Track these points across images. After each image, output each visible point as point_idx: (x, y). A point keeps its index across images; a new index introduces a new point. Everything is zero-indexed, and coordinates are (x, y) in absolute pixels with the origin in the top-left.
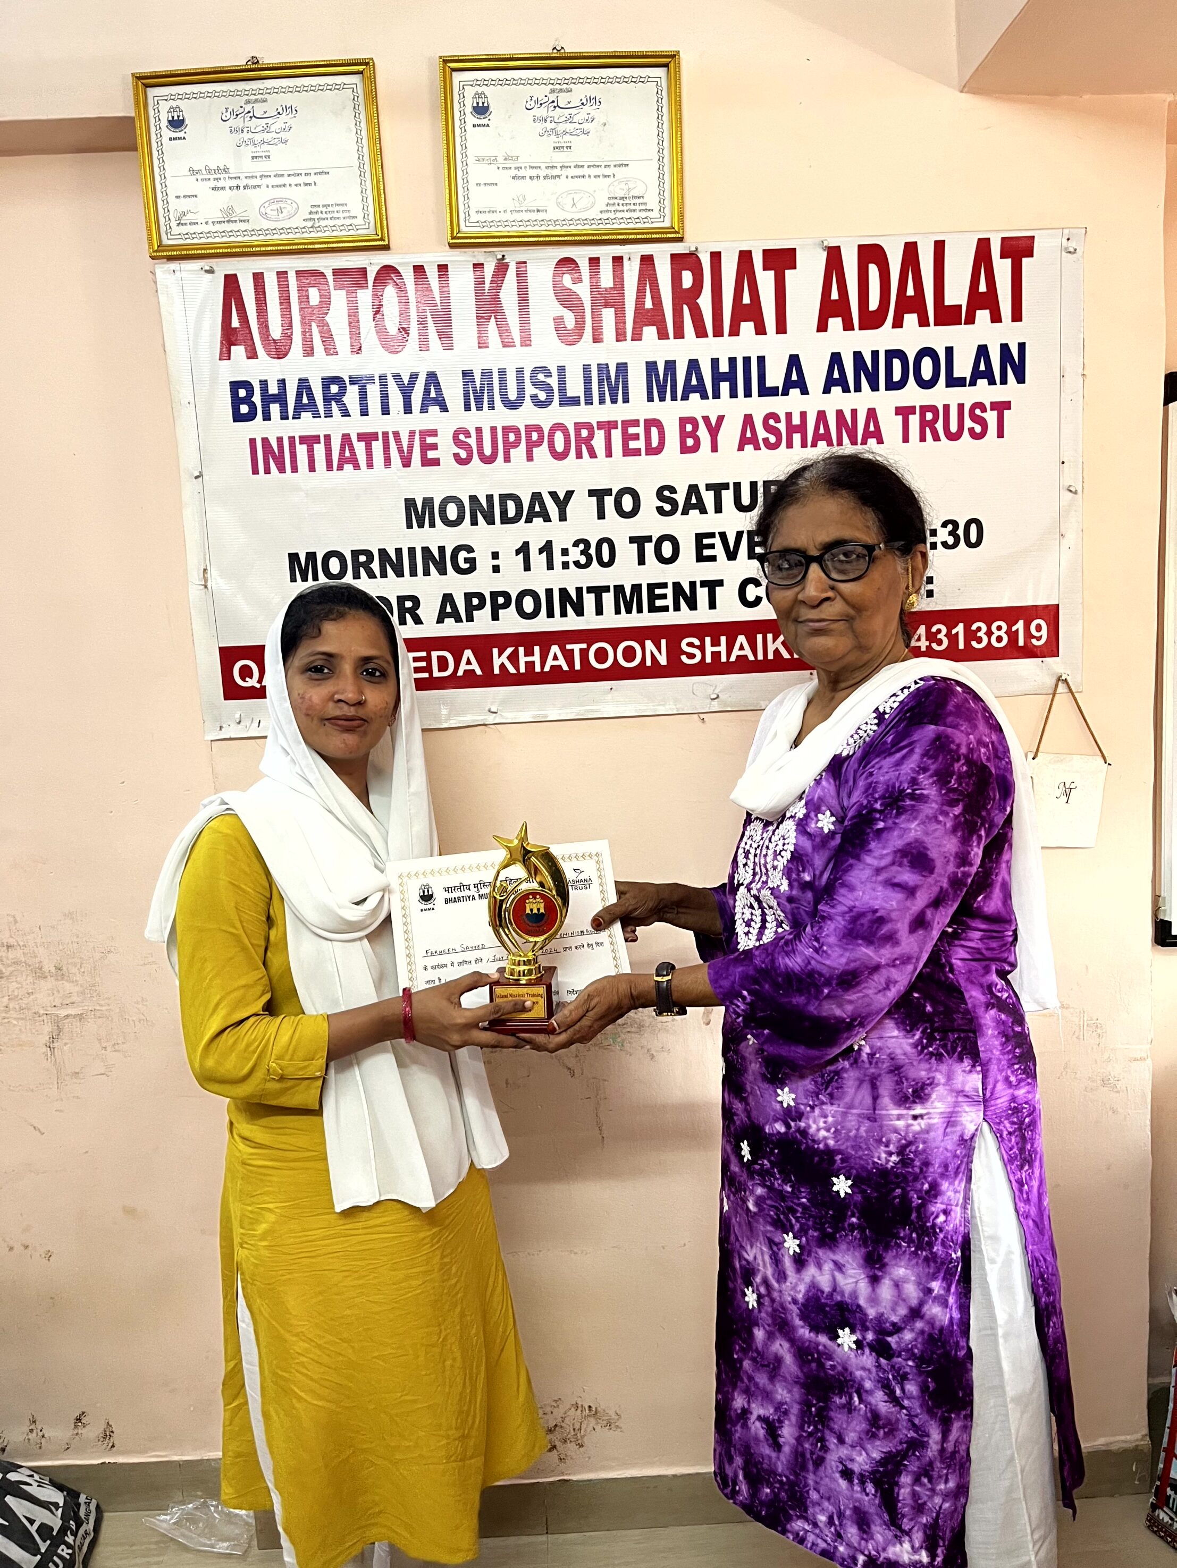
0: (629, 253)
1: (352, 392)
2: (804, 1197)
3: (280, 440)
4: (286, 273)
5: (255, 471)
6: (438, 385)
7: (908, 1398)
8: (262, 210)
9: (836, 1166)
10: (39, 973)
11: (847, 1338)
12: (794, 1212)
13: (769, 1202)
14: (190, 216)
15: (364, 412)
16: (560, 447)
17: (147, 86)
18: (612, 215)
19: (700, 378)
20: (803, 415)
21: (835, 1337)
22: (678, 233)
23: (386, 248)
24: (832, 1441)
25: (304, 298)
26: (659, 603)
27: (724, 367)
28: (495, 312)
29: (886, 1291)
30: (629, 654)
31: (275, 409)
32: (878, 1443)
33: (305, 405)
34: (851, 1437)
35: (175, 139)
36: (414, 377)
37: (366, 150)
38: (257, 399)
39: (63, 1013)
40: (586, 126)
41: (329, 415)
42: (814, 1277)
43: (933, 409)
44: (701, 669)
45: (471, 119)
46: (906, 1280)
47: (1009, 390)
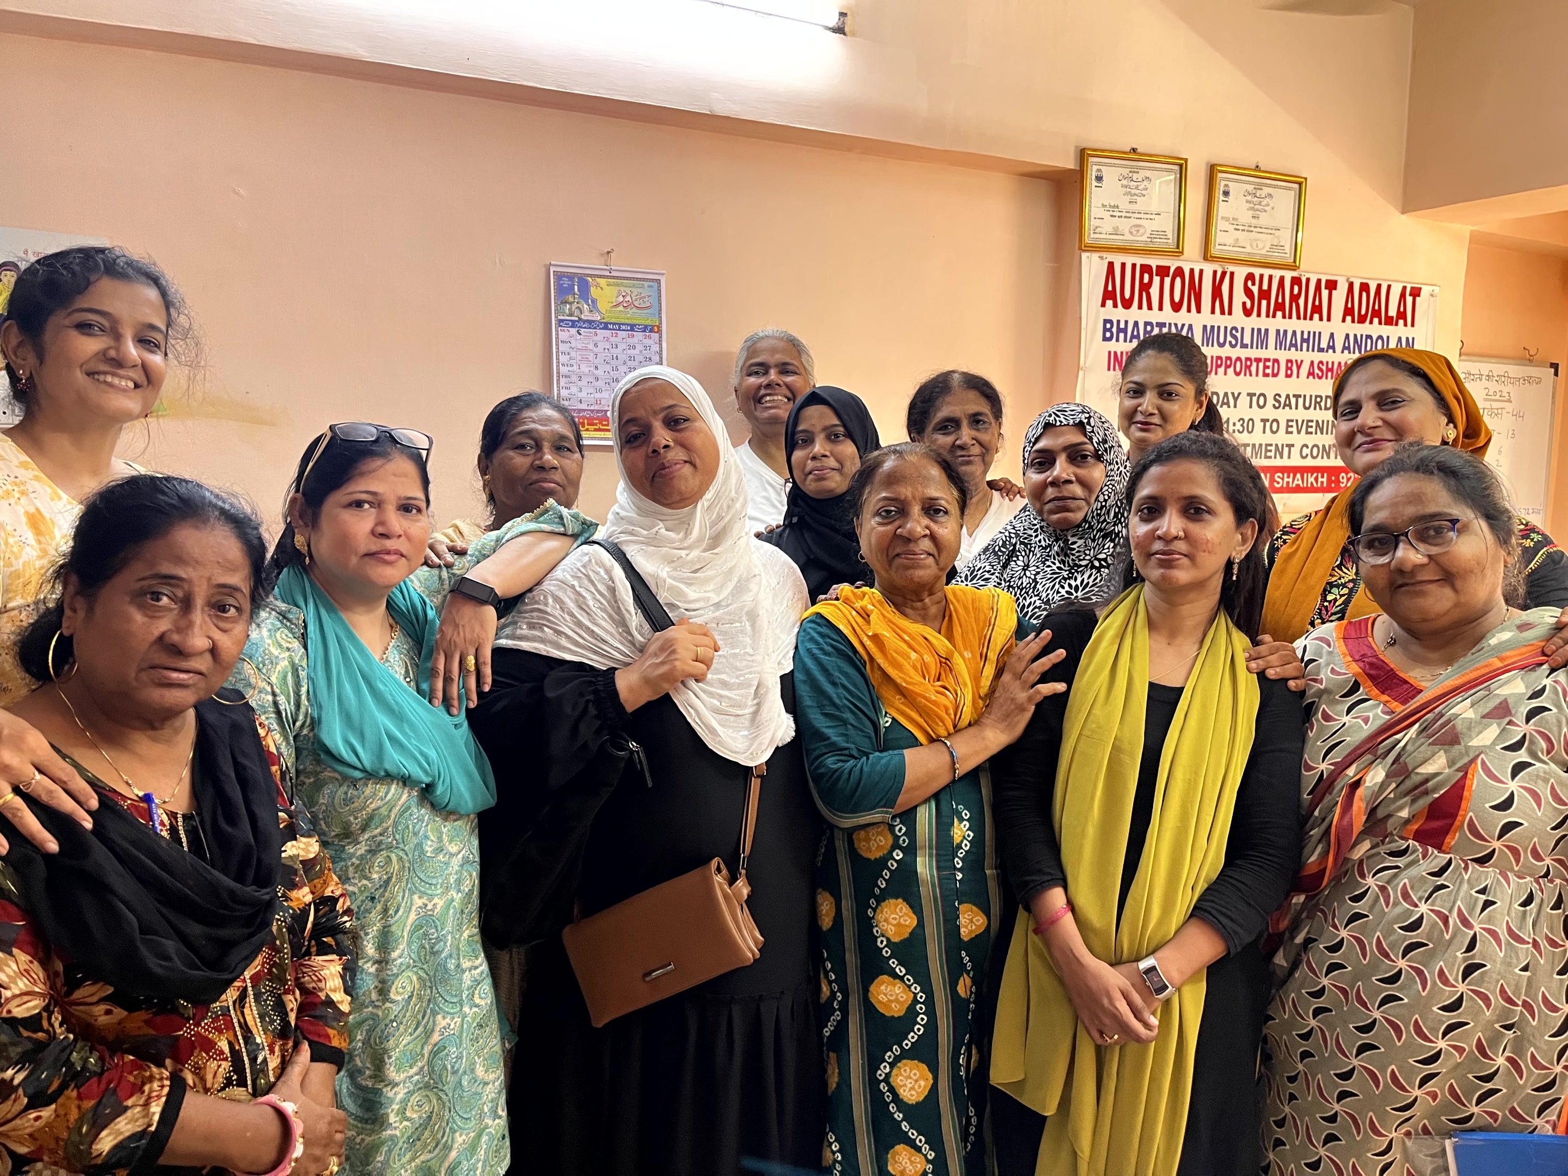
0: (1275, 274)
4: (1136, 264)
8: (1130, 230)
14: (1099, 229)
16: (1238, 370)
17: (1089, 155)
18: (1270, 253)
19: (1296, 340)
20: (1333, 363)
22: (1294, 266)
23: (1180, 256)
25: (1142, 279)
26: (1269, 454)
27: (1306, 336)
28: (1219, 296)
35: (1098, 187)
36: (1183, 325)
38: (1114, 330)
40: (1266, 208)
45: (1221, 197)
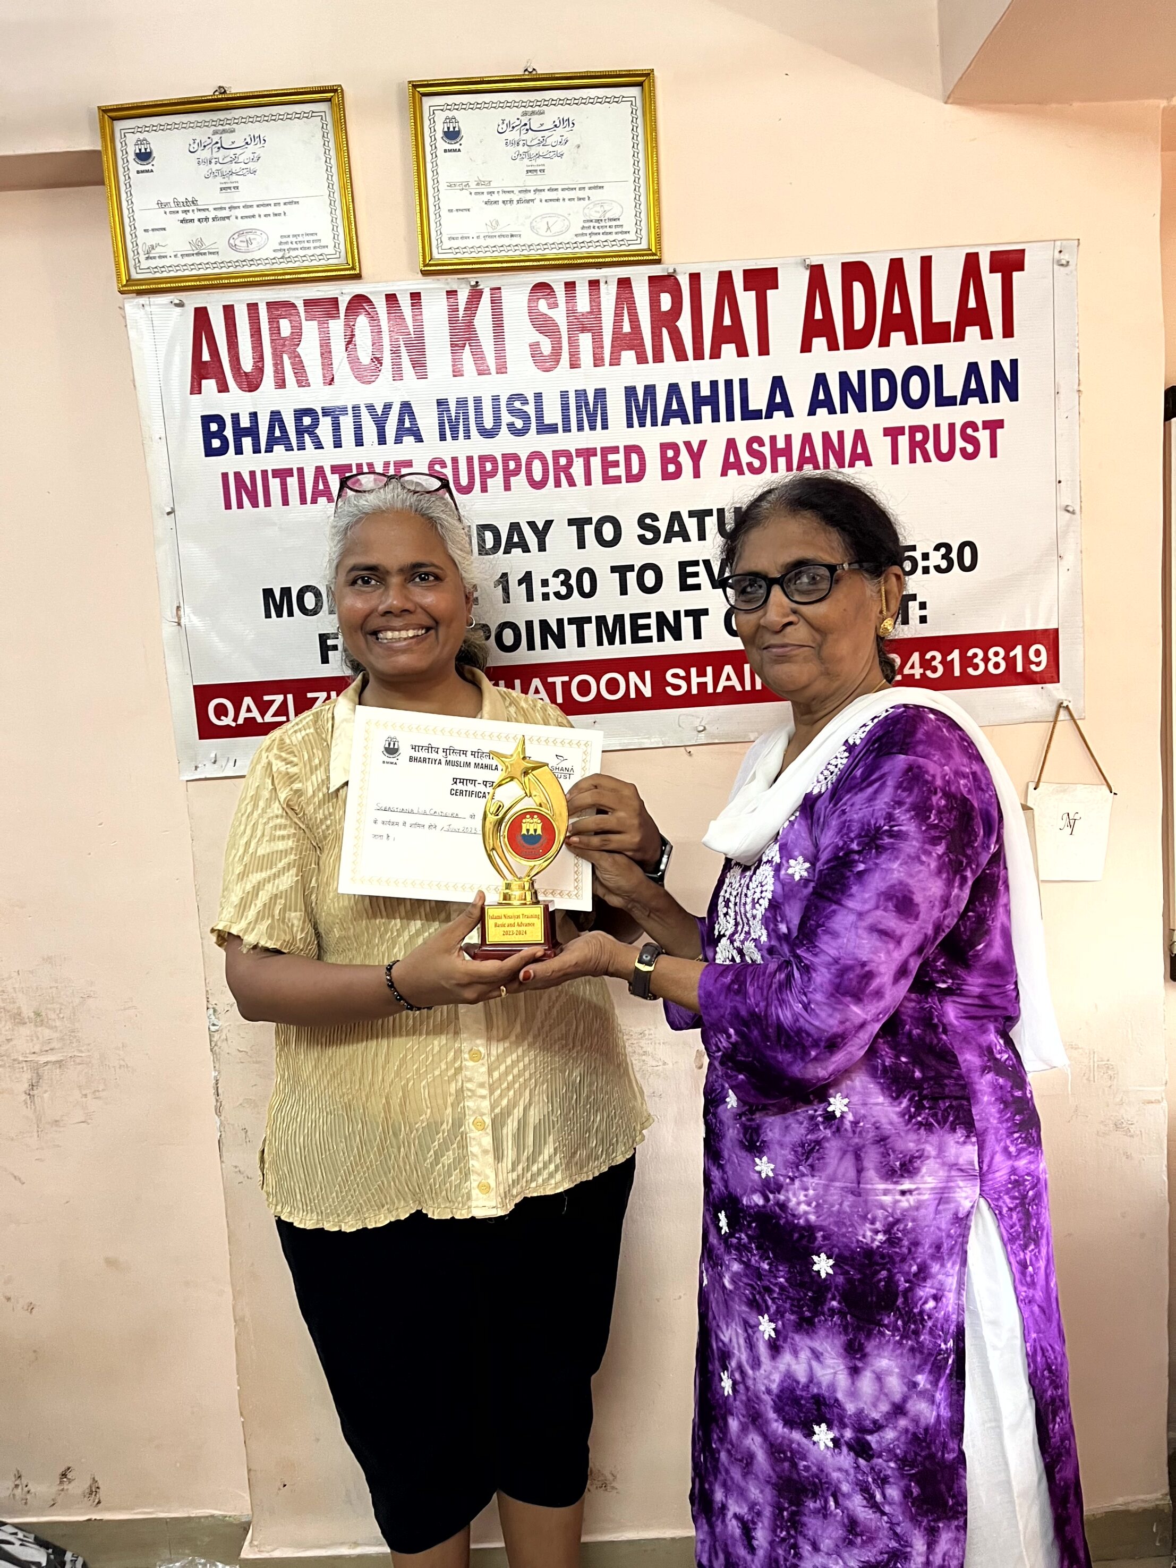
0: (606, 277)
1: (325, 424)
2: (782, 1277)
3: (252, 474)
4: (256, 304)
5: (228, 506)
6: (412, 414)
7: (890, 1504)
8: (232, 241)
9: (817, 1243)
10: (18, 1019)
11: (823, 1435)
12: (769, 1291)
13: (745, 1280)
14: (158, 249)
15: (338, 444)
16: (538, 476)
17: (114, 119)
18: (587, 239)
19: (681, 403)
20: (788, 438)
21: (810, 1434)
22: (655, 254)
23: (358, 277)
24: (806, 1548)
25: (275, 329)
26: (642, 633)
27: (705, 391)
28: (469, 339)
29: (866, 1383)
30: (613, 686)
31: (247, 442)
32: (856, 1551)
33: (278, 438)
34: (826, 1544)
35: (142, 172)
36: (388, 407)
37: (335, 178)
38: (229, 433)
39: (43, 1059)
40: (559, 149)
41: (302, 447)
42: (789, 1365)
43: (923, 429)
44: (688, 701)
45: (442, 145)
46: (889, 1372)
47: (1002, 409)
